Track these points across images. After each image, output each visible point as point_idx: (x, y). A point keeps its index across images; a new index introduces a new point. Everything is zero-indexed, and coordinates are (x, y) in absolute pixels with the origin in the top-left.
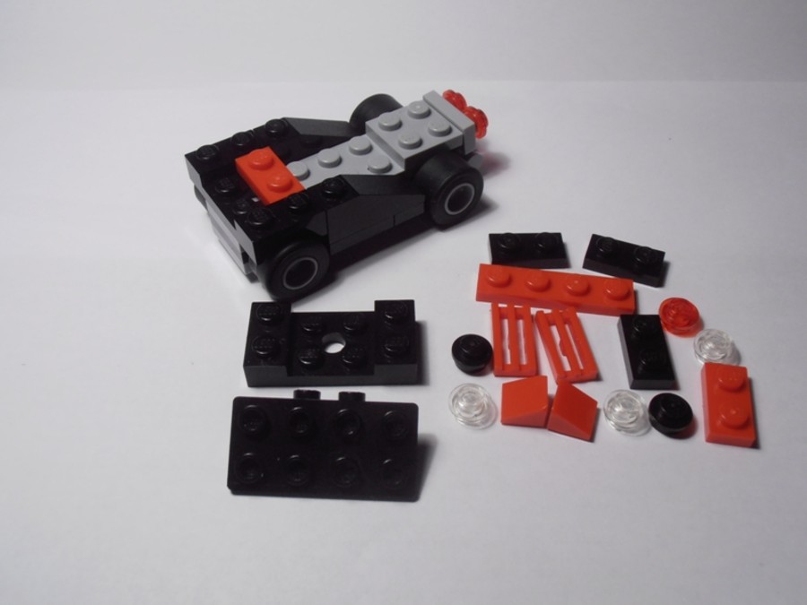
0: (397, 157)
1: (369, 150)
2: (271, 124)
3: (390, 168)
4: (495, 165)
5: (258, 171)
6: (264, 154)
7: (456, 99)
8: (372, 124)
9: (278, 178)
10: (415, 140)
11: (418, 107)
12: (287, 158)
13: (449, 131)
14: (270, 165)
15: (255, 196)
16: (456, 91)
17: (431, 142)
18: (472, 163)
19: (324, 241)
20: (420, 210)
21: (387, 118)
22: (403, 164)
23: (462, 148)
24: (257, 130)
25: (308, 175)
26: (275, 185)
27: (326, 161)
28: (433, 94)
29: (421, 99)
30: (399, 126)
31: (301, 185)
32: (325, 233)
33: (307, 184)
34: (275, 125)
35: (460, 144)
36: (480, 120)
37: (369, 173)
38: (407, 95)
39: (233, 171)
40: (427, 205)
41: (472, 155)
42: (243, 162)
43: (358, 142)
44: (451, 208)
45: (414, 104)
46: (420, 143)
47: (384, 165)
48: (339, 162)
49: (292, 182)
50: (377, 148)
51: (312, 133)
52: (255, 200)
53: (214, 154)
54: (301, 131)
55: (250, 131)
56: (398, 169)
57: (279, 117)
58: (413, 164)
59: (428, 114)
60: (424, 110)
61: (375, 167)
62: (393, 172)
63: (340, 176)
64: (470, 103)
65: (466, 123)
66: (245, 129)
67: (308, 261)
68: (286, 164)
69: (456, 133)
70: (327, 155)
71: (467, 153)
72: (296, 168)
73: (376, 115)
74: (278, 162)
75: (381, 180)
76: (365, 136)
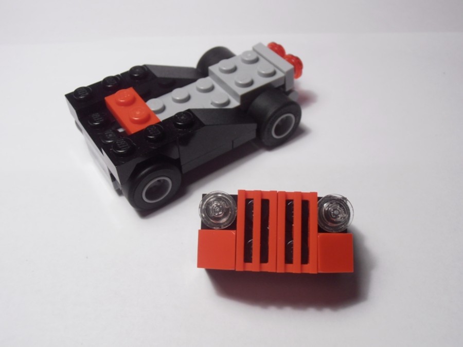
0: (234, 94)
1: (212, 89)
2: (134, 69)
3: (228, 103)
4: (307, 99)
5: (123, 107)
6: (128, 93)
7: (278, 49)
8: (213, 68)
9: (138, 113)
10: (248, 81)
11: (249, 55)
12: (146, 96)
13: (274, 73)
14: (132, 102)
15: (120, 127)
16: (278, 42)
17: (260, 82)
18: (292, 97)
19: (177, 163)
20: (253, 135)
21: (225, 64)
22: (239, 99)
23: (284, 86)
24: (123, 74)
25: (163, 109)
26: (136, 119)
27: (178, 98)
28: (260, 45)
29: (250, 49)
30: (234, 70)
31: (157, 118)
32: (178, 157)
33: (162, 117)
34: (138, 70)
35: (282, 83)
36: (297, 65)
37: (212, 107)
38: (239, 46)
39: (103, 108)
40: (259, 132)
41: (291, 91)
42: (110, 100)
43: (203, 83)
44: (277, 133)
45: (246, 53)
46: (251, 83)
47: (223, 101)
48: (188, 99)
49: (150, 115)
50: (217, 87)
51: (166, 77)
52: (121, 130)
53: (87, 94)
54: (158, 75)
55: (118, 76)
56: (235, 103)
57: (141, 64)
58: (247, 99)
59: (256, 60)
60: (254, 57)
61: (217, 102)
62: (231, 106)
63: (189, 110)
64: (288, 52)
65: (287, 66)
66: (114, 74)
67: (164, 180)
68: (146, 101)
69: (280, 75)
70: (179, 93)
71: (288, 89)
72: (153, 104)
73: (217, 62)
74: (139, 98)
75: (221, 113)
76: (208, 78)
